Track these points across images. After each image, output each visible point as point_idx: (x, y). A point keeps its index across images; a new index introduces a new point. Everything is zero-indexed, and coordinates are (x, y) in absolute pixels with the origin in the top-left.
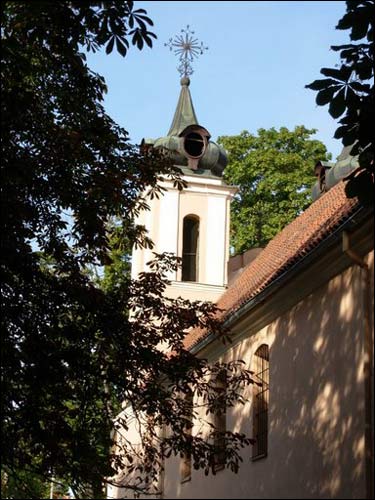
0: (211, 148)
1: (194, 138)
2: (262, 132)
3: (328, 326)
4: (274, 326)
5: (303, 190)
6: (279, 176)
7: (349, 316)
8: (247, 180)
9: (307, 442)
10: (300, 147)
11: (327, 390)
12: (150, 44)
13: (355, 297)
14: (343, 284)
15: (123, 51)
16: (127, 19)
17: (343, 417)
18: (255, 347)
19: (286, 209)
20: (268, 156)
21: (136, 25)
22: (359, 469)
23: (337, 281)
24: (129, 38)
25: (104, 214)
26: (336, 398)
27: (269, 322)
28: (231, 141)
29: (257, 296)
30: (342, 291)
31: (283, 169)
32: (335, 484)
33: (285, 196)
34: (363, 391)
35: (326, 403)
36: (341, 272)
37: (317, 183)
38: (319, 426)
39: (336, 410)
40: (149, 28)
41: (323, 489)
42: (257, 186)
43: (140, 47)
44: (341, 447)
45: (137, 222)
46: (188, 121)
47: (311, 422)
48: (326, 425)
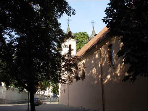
0: (73, 35)
1: (70, 33)
2: (79, 33)
3: (94, 59)
4: (85, 60)
5: (85, 41)
6: (82, 39)
7: (97, 57)
8: (77, 39)
9: (91, 76)
10: (85, 35)
11: (94, 68)
12: (75, 14)
13: (98, 55)
14: (96, 53)
15: (70, 16)
16: (71, 11)
17: (97, 72)
18: (82, 63)
19: (83, 43)
20: (80, 36)
21: (73, 12)
22: (100, 80)
23: (95, 52)
24: (71, 14)
25: (61, 43)
26: (96, 70)
27: (84, 59)
28: (75, 34)
29: (83, 55)
30: (96, 54)
31: (82, 38)
32: (96, 82)
33: (83, 42)
34: (100, 68)
35: (94, 70)
36: (96, 51)
37: (88, 39)
38: (93, 74)
39: (96, 71)
40: (75, 12)
41: (94, 83)
42: (79, 40)
43: (73, 15)
44: (97, 77)
45: (66, 44)
46: (69, 31)
47: (92, 73)
48: (94, 74)
